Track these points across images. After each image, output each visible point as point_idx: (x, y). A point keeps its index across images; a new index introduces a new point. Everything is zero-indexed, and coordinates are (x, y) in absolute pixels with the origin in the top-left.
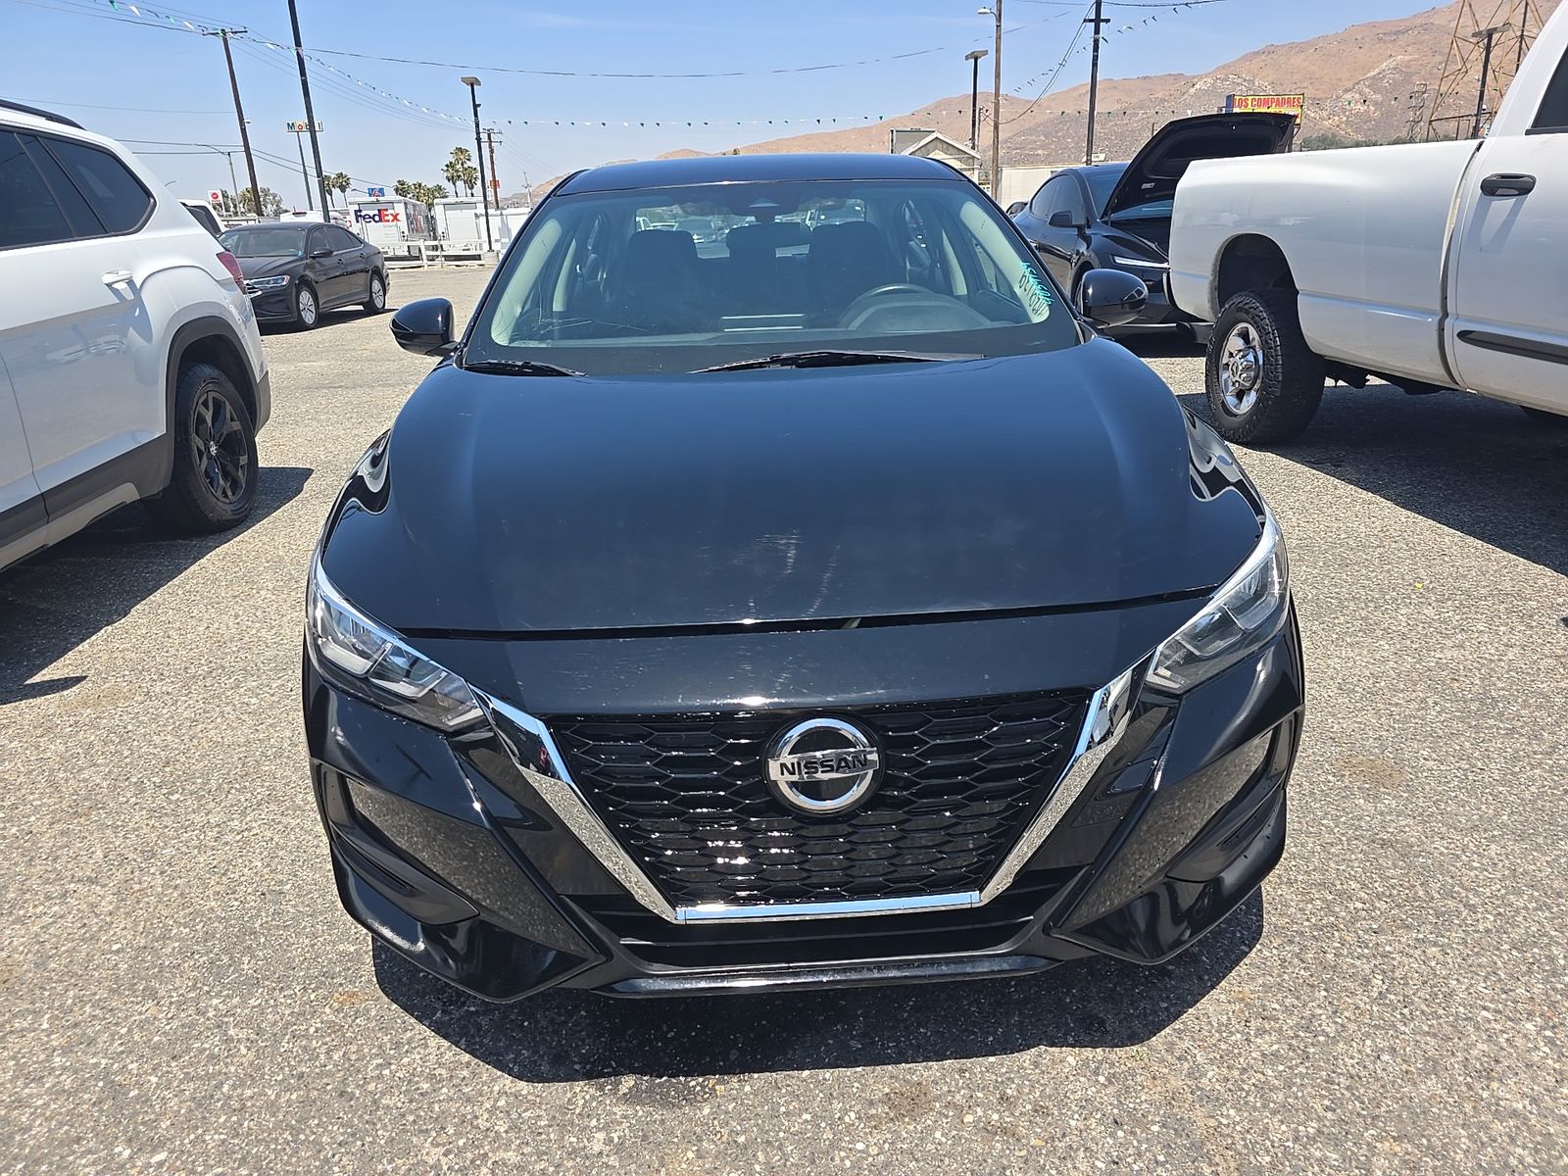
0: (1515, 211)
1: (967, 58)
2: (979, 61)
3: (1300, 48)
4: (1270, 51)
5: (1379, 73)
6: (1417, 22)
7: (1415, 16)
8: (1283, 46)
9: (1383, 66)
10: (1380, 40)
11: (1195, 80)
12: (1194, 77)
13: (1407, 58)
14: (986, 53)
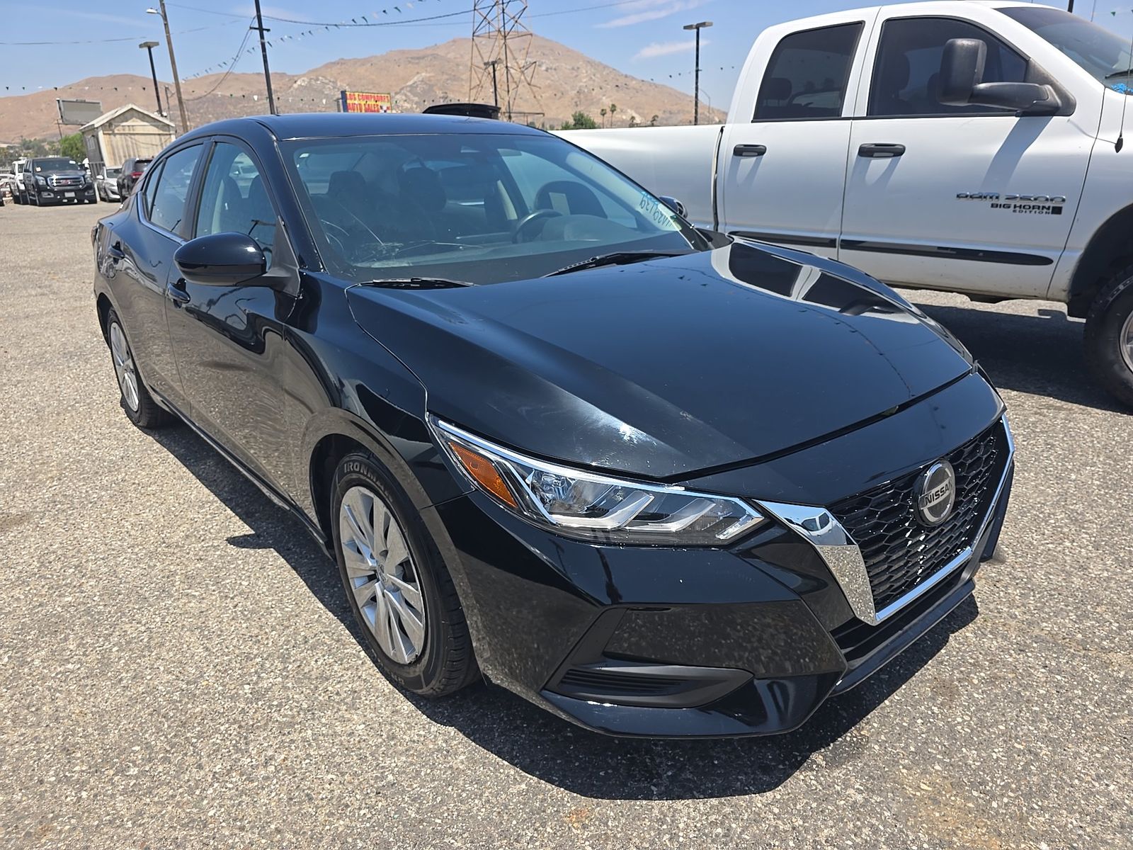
0: (757, 164)
1: (141, 46)
2: (152, 49)
3: (363, 62)
4: (341, 62)
5: (414, 84)
6: (429, 52)
7: (426, 48)
8: (350, 60)
9: (415, 79)
10: (410, 62)
11: (296, 78)
12: (296, 76)
13: (428, 75)
14: (157, 44)
